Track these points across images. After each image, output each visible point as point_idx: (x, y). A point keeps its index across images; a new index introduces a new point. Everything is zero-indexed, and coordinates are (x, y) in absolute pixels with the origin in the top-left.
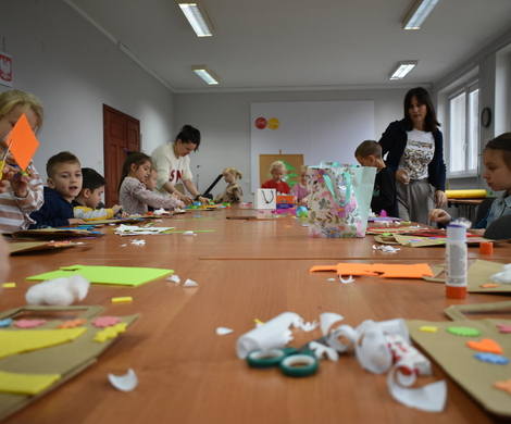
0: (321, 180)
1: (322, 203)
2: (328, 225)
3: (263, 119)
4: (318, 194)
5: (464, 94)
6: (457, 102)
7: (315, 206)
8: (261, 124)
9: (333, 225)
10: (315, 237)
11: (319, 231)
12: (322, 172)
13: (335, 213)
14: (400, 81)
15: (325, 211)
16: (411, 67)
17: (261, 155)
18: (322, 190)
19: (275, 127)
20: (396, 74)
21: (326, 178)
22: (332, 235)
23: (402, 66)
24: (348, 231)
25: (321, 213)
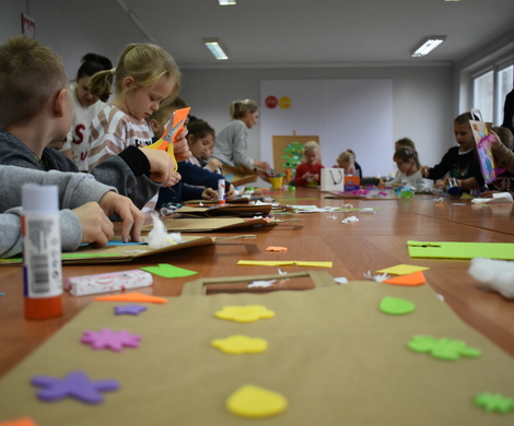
3: (272, 98)
5: (492, 73)
6: (481, 82)
8: (271, 103)
14: (423, 58)
16: (438, 42)
17: (274, 137)
19: (287, 106)
20: (419, 51)
23: (430, 42)
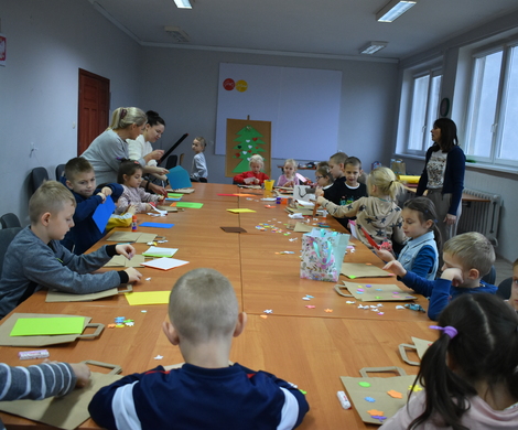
0: (312, 244)
1: (311, 258)
2: (313, 272)
3: (231, 81)
4: (309, 252)
5: (428, 76)
6: (421, 82)
7: (307, 260)
8: (229, 85)
9: (317, 273)
10: (305, 279)
11: (307, 275)
12: (312, 239)
13: (319, 265)
15: (313, 264)
17: (228, 120)
18: (312, 251)
19: (243, 89)
21: (315, 244)
22: (316, 279)
24: (327, 277)
25: (310, 264)
